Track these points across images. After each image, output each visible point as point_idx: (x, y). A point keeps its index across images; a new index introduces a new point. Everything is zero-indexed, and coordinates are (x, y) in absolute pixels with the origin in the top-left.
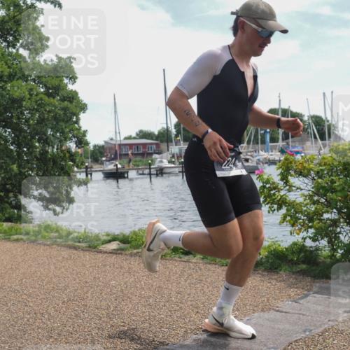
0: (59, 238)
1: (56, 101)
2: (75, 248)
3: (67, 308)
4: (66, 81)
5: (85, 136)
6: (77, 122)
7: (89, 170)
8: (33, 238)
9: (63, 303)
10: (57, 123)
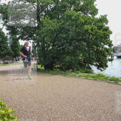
0: (104, 79)
1: (101, 31)
2: (110, 83)
3: (109, 104)
4: (104, 24)
5: (112, 42)
6: (109, 38)
7: (112, 55)
8: (95, 79)
9: (108, 101)
10: (102, 39)
